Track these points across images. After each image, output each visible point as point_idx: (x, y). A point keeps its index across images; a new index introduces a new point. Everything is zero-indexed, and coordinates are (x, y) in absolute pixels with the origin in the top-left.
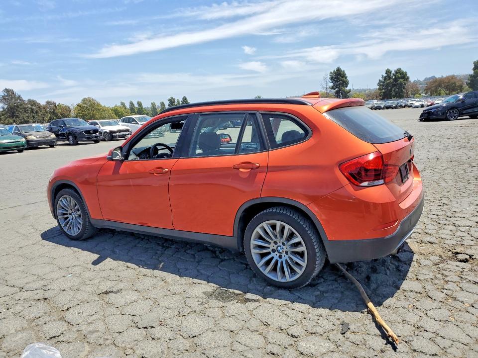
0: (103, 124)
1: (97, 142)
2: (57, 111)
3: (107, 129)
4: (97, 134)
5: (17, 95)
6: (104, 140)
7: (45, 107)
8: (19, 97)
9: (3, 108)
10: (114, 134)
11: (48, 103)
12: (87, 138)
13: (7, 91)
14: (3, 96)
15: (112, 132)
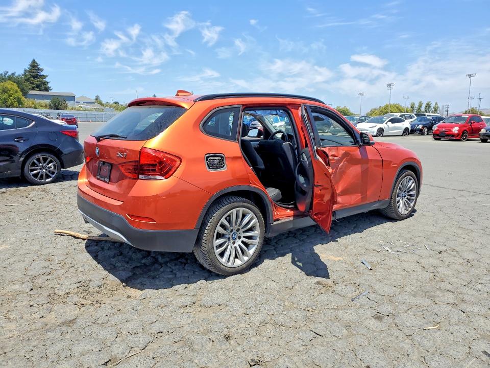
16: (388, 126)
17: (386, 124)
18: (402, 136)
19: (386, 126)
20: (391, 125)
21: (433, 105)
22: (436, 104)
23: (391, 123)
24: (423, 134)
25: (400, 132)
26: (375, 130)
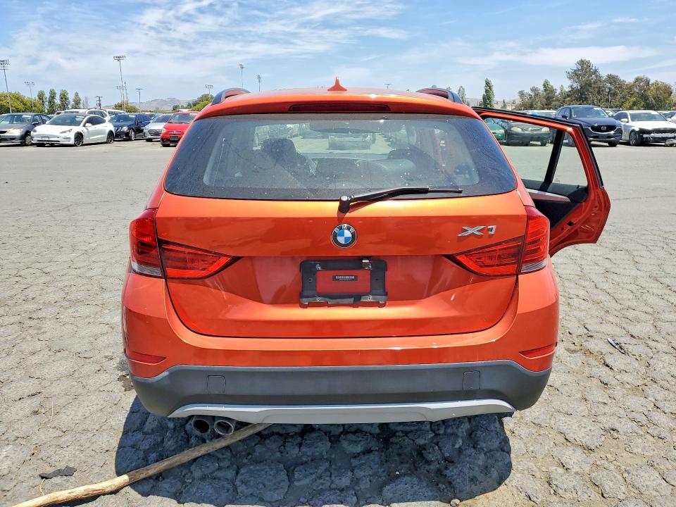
0: (634, 118)
1: (612, 144)
2: (649, 93)
3: (637, 126)
4: (612, 132)
5: (594, 68)
6: (627, 144)
7: (630, 88)
8: (596, 71)
9: (571, 86)
10: (645, 136)
11: (637, 80)
12: (594, 137)
13: (582, 62)
14: (575, 70)
15: (643, 131)
16: (87, 129)
17: (84, 126)
18: (106, 143)
19: (84, 129)
20: (91, 127)
21: (71, 97)
22: (77, 95)
23: (90, 125)
24: (130, 139)
25: (104, 137)
26: (72, 136)
